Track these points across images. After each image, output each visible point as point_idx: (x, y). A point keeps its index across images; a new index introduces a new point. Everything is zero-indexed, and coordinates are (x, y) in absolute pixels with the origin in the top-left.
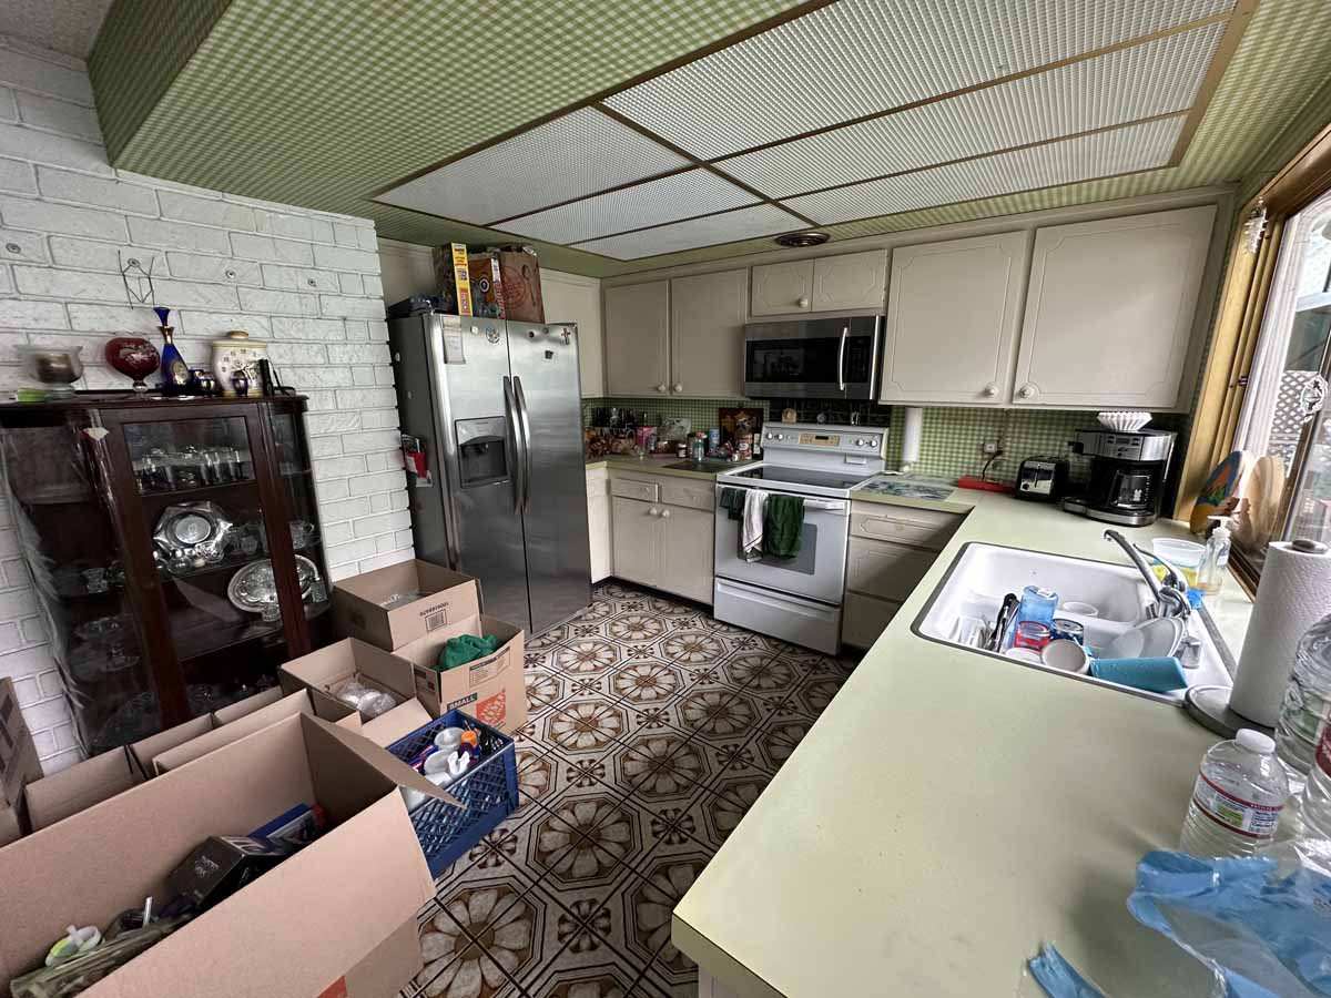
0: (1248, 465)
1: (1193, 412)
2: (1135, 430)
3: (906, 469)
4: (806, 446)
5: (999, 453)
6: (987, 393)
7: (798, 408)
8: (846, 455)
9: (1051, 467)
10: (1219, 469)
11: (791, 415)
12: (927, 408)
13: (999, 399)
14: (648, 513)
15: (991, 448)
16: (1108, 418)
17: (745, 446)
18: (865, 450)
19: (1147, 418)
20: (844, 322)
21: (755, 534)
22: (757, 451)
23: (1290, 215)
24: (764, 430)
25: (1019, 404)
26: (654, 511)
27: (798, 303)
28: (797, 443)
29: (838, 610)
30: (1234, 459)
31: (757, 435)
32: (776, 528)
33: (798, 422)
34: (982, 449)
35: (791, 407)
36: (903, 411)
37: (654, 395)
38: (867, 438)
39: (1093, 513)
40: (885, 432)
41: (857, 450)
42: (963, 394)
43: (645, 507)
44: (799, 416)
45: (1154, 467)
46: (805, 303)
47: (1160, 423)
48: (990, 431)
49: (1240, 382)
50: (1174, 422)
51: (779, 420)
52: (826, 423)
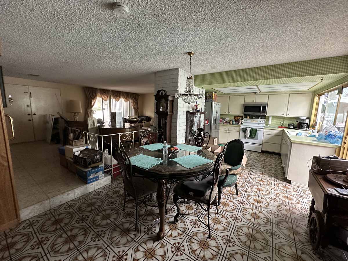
0: (318, 123)
1: (311, 117)
2: (304, 119)
3: (269, 125)
4: (251, 122)
5: (283, 123)
6: (283, 114)
7: (250, 116)
8: (258, 123)
9: (293, 124)
10: (314, 124)
11: (248, 117)
12: (273, 116)
13: (285, 116)
14: (226, 132)
15: (282, 122)
16: (301, 118)
17: (240, 122)
18: (262, 123)
19: (306, 118)
20: (262, 104)
21: (248, 134)
22: (242, 123)
23: (320, 96)
24: (244, 120)
25: (288, 116)
26: (227, 132)
27: (253, 101)
28: (250, 121)
29: (261, 145)
30: (316, 122)
31: (242, 121)
32: (252, 133)
33: (250, 118)
34: (281, 122)
35: (248, 116)
36: (269, 117)
37: (225, 114)
38: (262, 121)
39: (300, 129)
40: (265, 120)
41: (260, 123)
42: (280, 114)
43: (225, 131)
44: (250, 117)
45: (307, 124)
46: (255, 101)
47: (307, 118)
48: (282, 120)
49: (316, 114)
50: (309, 118)
51: (246, 118)
52: (255, 119)
